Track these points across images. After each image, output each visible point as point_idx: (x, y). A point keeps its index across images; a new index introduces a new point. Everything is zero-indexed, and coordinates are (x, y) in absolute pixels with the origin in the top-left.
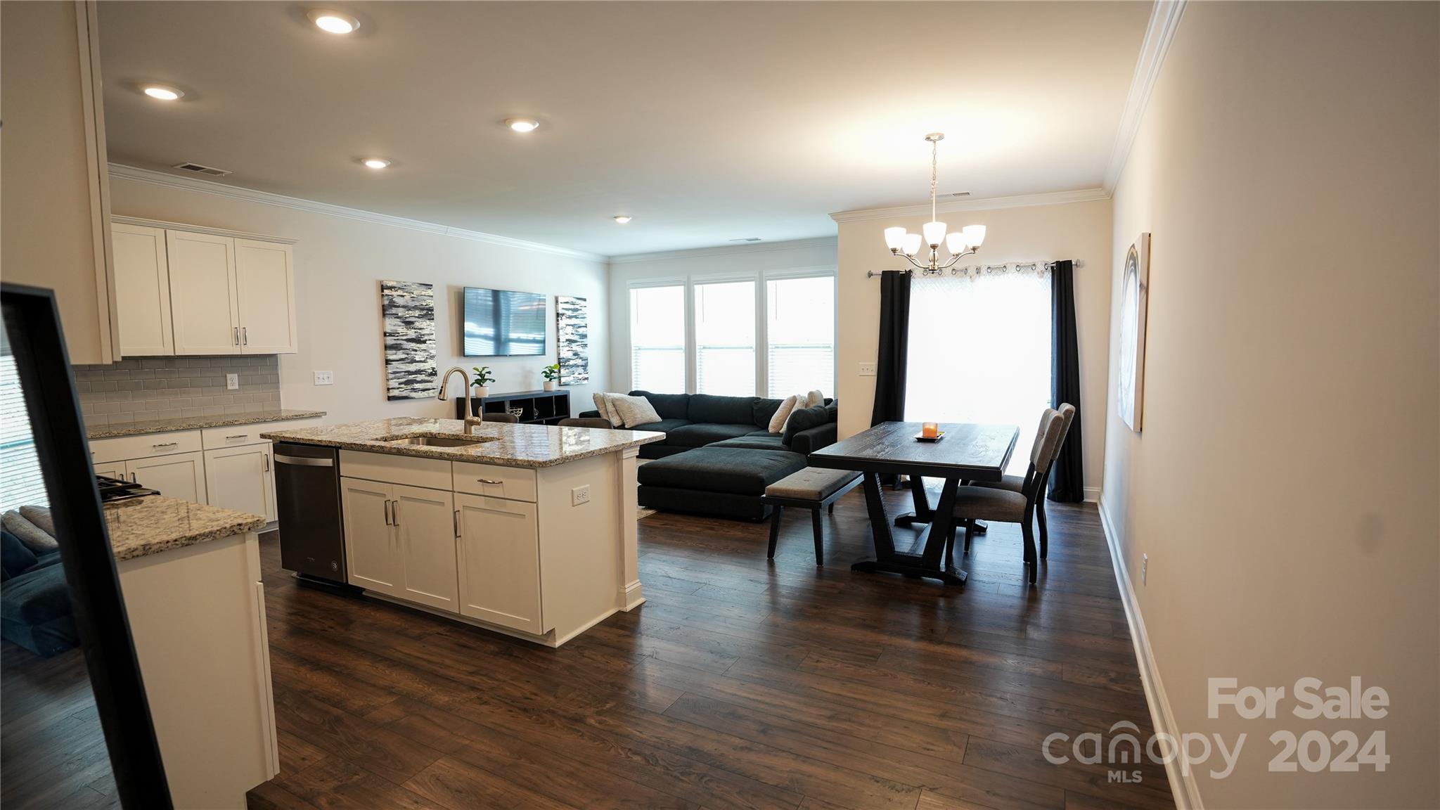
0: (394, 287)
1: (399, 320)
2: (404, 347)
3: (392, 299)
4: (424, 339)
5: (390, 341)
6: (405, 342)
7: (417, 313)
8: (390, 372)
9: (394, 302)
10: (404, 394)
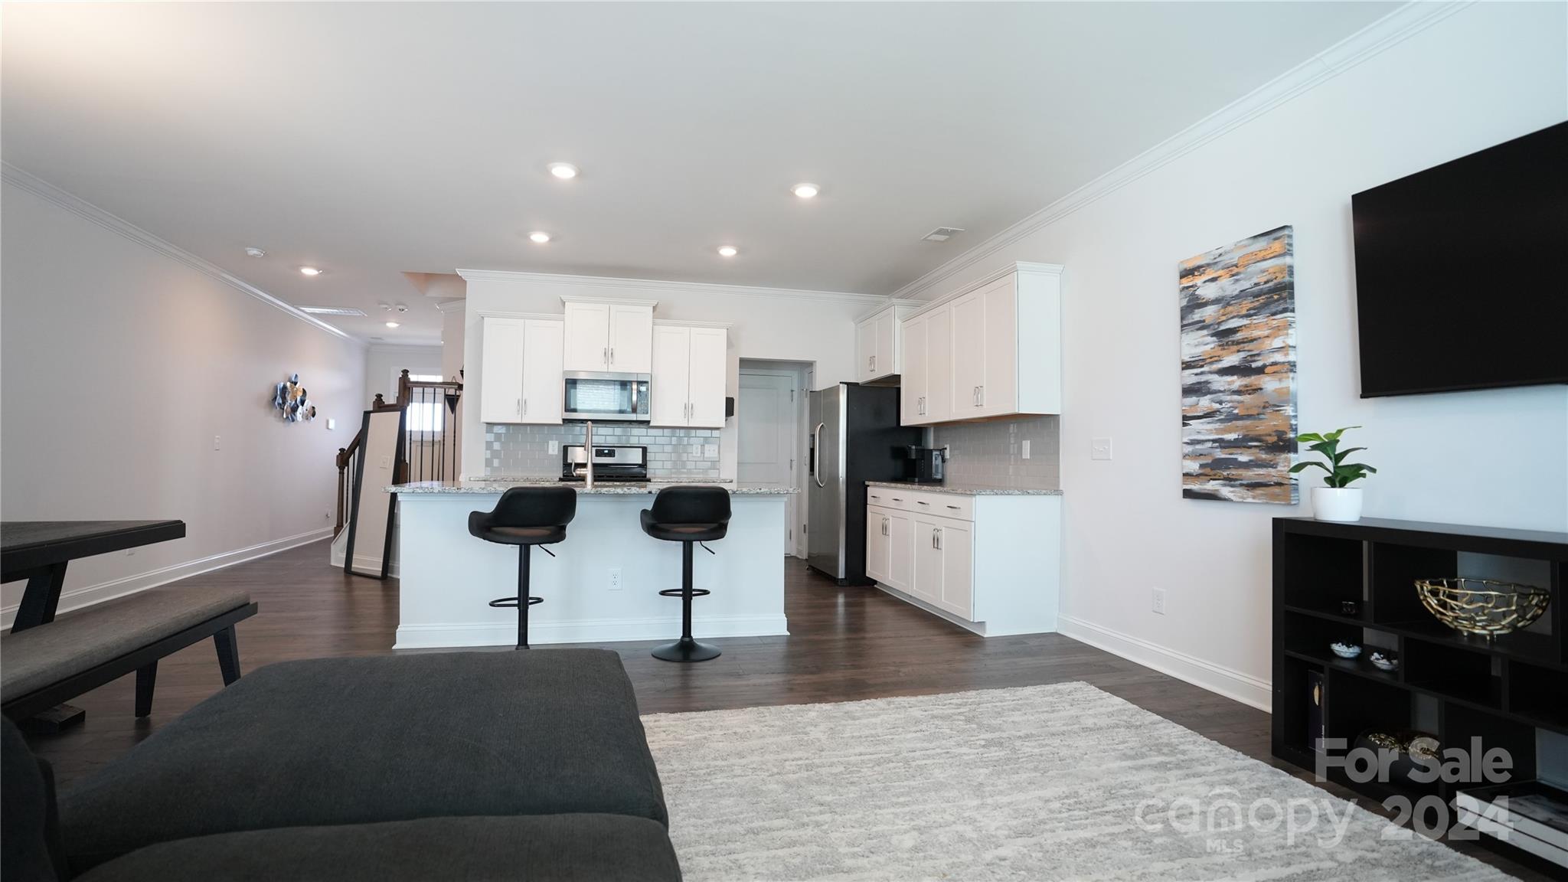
0: (1199, 268)
1: (1205, 332)
2: (1214, 387)
3: (1193, 294)
4: (1259, 364)
5: (1190, 377)
6: (1216, 377)
7: (1247, 305)
8: (1186, 440)
9: (1198, 298)
10: (1211, 486)
